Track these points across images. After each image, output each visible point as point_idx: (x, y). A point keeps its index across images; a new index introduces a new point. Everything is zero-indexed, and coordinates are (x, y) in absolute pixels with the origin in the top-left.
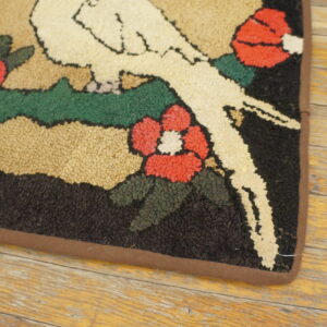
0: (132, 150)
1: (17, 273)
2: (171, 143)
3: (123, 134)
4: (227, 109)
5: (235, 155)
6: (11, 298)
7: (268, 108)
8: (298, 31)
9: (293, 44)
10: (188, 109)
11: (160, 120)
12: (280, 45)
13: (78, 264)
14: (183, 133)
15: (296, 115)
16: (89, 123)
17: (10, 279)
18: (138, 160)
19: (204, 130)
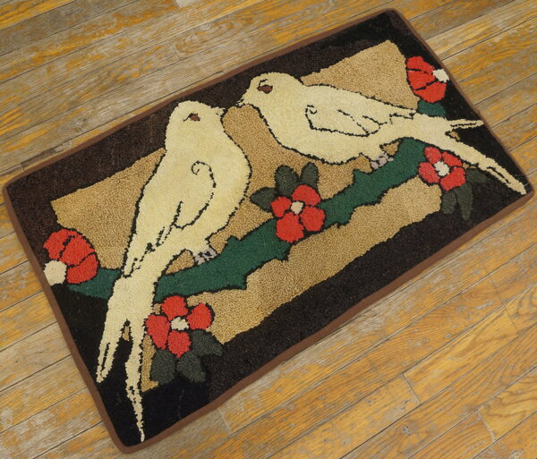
0: (429, 184)
1: (438, 279)
2: (443, 169)
3: (417, 179)
4: (447, 134)
5: (471, 155)
6: (447, 291)
7: (463, 121)
8: (438, 66)
9: (441, 75)
10: (433, 146)
11: (427, 160)
12: (436, 80)
13: (456, 253)
14: (442, 160)
15: (477, 117)
16: (397, 186)
17: (438, 284)
18: (436, 187)
19: (449, 152)
